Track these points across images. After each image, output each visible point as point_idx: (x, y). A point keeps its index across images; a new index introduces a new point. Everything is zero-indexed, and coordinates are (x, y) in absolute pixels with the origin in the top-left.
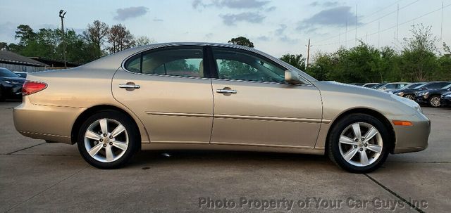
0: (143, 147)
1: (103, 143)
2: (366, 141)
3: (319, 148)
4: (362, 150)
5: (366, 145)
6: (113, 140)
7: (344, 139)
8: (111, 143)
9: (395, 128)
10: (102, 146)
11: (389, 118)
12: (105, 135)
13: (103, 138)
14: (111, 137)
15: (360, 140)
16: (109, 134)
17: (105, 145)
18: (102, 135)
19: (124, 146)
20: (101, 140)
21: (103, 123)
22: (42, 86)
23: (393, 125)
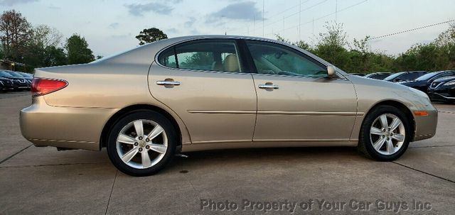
0: (184, 149)
1: (139, 147)
2: (392, 131)
3: (353, 140)
4: (388, 139)
5: (392, 135)
6: (150, 143)
7: (374, 130)
8: (148, 147)
9: (416, 118)
10: (137, 151)
11: (411, 108)
12: (141, 138)
13: (139, 141)
14: (148, 140)
15: (387, 130)
16: (146, 137)
17: (141, 150)
18: (137, 138)
19: (163, 149)
20: (136, 144)
21: (139, 125)
22: (62, 84)
23: (414, 115)
